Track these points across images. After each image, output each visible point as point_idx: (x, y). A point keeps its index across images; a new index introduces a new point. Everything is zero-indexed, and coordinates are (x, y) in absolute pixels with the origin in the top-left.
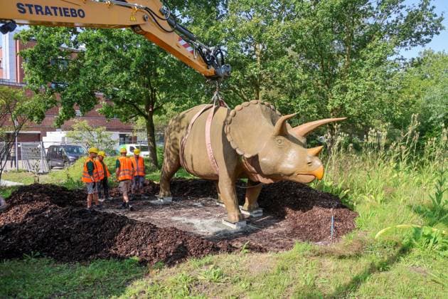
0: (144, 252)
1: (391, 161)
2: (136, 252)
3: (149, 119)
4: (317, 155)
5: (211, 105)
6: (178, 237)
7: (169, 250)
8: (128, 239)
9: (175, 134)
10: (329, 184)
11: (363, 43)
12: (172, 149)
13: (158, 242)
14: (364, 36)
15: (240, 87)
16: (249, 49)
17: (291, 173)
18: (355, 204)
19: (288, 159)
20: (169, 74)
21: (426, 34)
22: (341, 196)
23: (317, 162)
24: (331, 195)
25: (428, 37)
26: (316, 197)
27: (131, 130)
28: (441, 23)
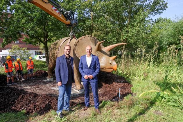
0: (30, 107)
1: (147, 62)
2: (25, 107)
3: (45, 44)
4: (114, 60)
5: (69, 38)
6: (46, 99)
7: (42, 106)
8: (22, 101)
9: (54, 51)
10: (121, 72)
11: (135, 13)
12: (52, 57)
13: (37, 102)
14: (136, 10)
15: (85, 31)
16: (88, 14)
17: (102, 68)
18: (131, 81)
19: (102, 62)
21: (161, 9)
22: (125, 77)
23: (114, 63)
24: (121, 77)
25: (162, 11)
26: (115, 78)
27: (39, 49)
28: (167, 5)
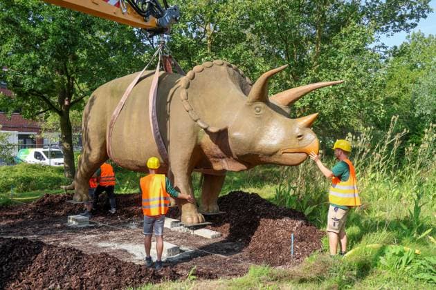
0: (67, 284)
2: (56, 284)
3: (64, 115)
4: (310, 125)
6: (110, 264)
7: (99, 280)
8: (47, 270)
11: (337, 25)
13: (85, 271)
14: (338, 18)
16: (198, 29)
17: (273, 151)
20: (93, 58)
21: (411, 17)
22: (307, 213)
23: (310, 136)
24: (295, 211)
25: (414, 21)
27: (38, 130)
28: (429, 4)
